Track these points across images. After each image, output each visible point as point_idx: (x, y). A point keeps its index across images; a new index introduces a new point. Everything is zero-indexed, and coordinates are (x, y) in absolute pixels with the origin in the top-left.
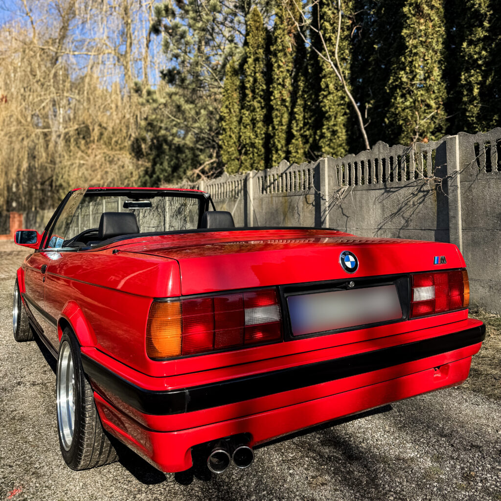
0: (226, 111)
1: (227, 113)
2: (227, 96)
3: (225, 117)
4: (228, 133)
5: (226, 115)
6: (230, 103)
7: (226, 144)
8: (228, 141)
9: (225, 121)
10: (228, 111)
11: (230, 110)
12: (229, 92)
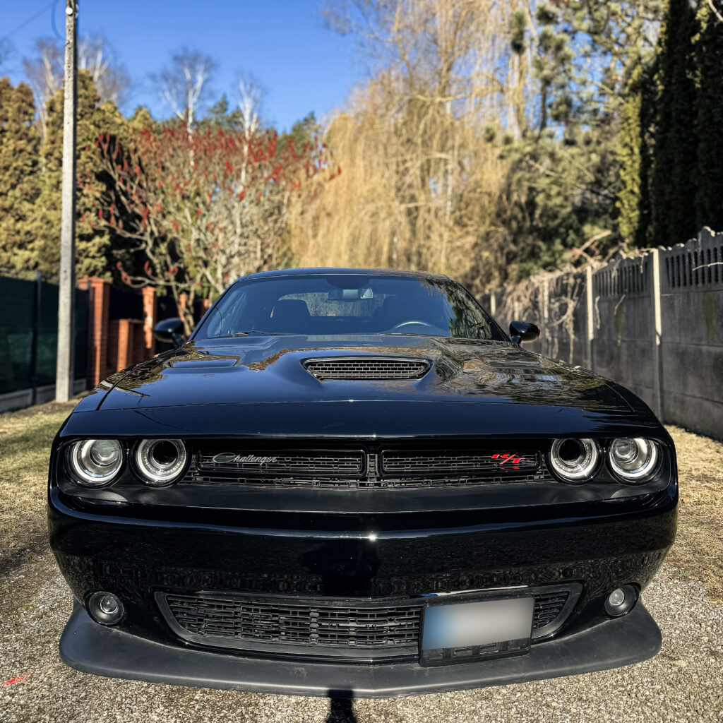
0: (626, 151)
1: (628, 155)
2: (627, 128)
3: (624, 162)
4: (629, 188)
5: (625, 159)
6: (632, 140)
7: (626, 206)
8: (629, 201)
9: (625, 169)
10: (630, 152)
11: (632, 149)
12: (630, 121)
